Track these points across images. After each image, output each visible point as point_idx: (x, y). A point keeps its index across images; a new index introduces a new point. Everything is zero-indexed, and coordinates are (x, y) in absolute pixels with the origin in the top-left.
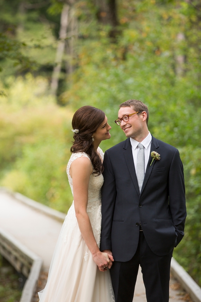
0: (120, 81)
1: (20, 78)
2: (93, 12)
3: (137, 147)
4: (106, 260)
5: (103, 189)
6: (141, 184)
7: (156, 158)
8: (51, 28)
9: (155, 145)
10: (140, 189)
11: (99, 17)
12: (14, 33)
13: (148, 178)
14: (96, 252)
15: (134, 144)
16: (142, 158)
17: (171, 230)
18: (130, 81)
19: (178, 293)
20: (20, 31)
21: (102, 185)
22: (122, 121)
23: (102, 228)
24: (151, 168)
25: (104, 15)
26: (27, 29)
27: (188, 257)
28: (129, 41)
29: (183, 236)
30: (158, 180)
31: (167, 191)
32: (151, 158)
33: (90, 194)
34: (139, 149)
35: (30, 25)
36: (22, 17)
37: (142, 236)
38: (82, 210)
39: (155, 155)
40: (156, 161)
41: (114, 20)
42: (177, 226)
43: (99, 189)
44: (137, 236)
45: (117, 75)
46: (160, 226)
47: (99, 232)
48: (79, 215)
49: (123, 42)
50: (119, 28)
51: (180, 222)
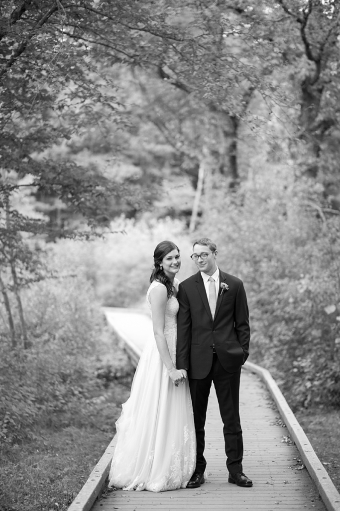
0: (235, 224)
1: (161, 220)
2: (217, 167)
3: (209, 280)
4: (180, 375)
5: (178, 315)
6: (213, 312)
7: (225, 288)
8: (190, 180)
9: (223, 278)
10: (213, 317)
11: (222, 171)
12: (160, 184)
13: (219, 306)
14: (171, 368)
15: (205, 277)
16: (214, 290)
17: (239, 350)
18: (243, 223)
19: (267, 402)
20: (165, 183)
21: (178, 310)
22: (199, 257)
23: (177, 349)
24: (221, 298)
25: (226, 169)
26: (171, 181)
27: (285, 372)
28: (245, 191)
29: (248, 354)
30: (228, 307)
31: (234, 318)
32: (221, 289)
33: (168, 318)
34: (210, 282)
35: (173, 178)
36: (167, 171)
37: (215, 357)
38: (160, 332)
39: (224, 286)
40: (225, 291)
41: (235, 173)
42: (244, 346)
43: (175, 314)
44: (211, 357)
45: (232, 219)
46: (230, 347)
47: (174, 353)
48: (157, 336)
49: (241, 191)
50: (238, 180)
51: (246, 342)
